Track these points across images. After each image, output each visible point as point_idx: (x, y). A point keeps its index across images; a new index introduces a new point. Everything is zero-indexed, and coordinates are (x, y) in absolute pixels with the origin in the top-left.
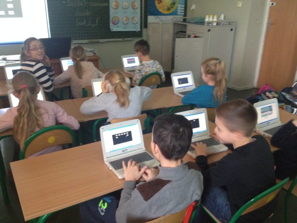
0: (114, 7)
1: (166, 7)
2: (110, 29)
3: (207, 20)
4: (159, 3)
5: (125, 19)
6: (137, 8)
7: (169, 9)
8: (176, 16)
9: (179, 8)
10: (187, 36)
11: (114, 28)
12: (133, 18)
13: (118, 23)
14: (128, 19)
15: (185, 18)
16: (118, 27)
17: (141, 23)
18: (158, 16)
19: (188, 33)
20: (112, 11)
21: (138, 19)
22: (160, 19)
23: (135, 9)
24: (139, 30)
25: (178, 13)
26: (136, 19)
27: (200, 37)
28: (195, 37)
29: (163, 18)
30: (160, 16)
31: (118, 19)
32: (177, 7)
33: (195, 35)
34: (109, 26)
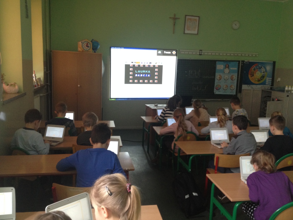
0: (218, 79)
1: (257, 79)
2: (214, 93)
3: (286, 89)
4: (251, 77)
5: (225, 86)
6: (234, 80)
7: (259, 81)
8: (265, 86)
9: (267, 80)
10: (271, 100)
11: (216, 92)
12: (231, 86)
13: (219, 89)
14: (227, 86)
15: (272, 87)
16: (219, 91)
17: (237, 89)
18: (250, 85)
19: (273, 97)
20: (216, 81)
21: (234, 86)
22: (252, 87)
23: (233, 80)
24: (235, 94)
25: (266, 84)
26: (233, 86)
27: (281, 100)
28: (278, 100)
29: (254, 86)
30: (251, 85)
31: (220, 86)
32: (266, 79)
33: (278, 99)
34: (213, 91)
